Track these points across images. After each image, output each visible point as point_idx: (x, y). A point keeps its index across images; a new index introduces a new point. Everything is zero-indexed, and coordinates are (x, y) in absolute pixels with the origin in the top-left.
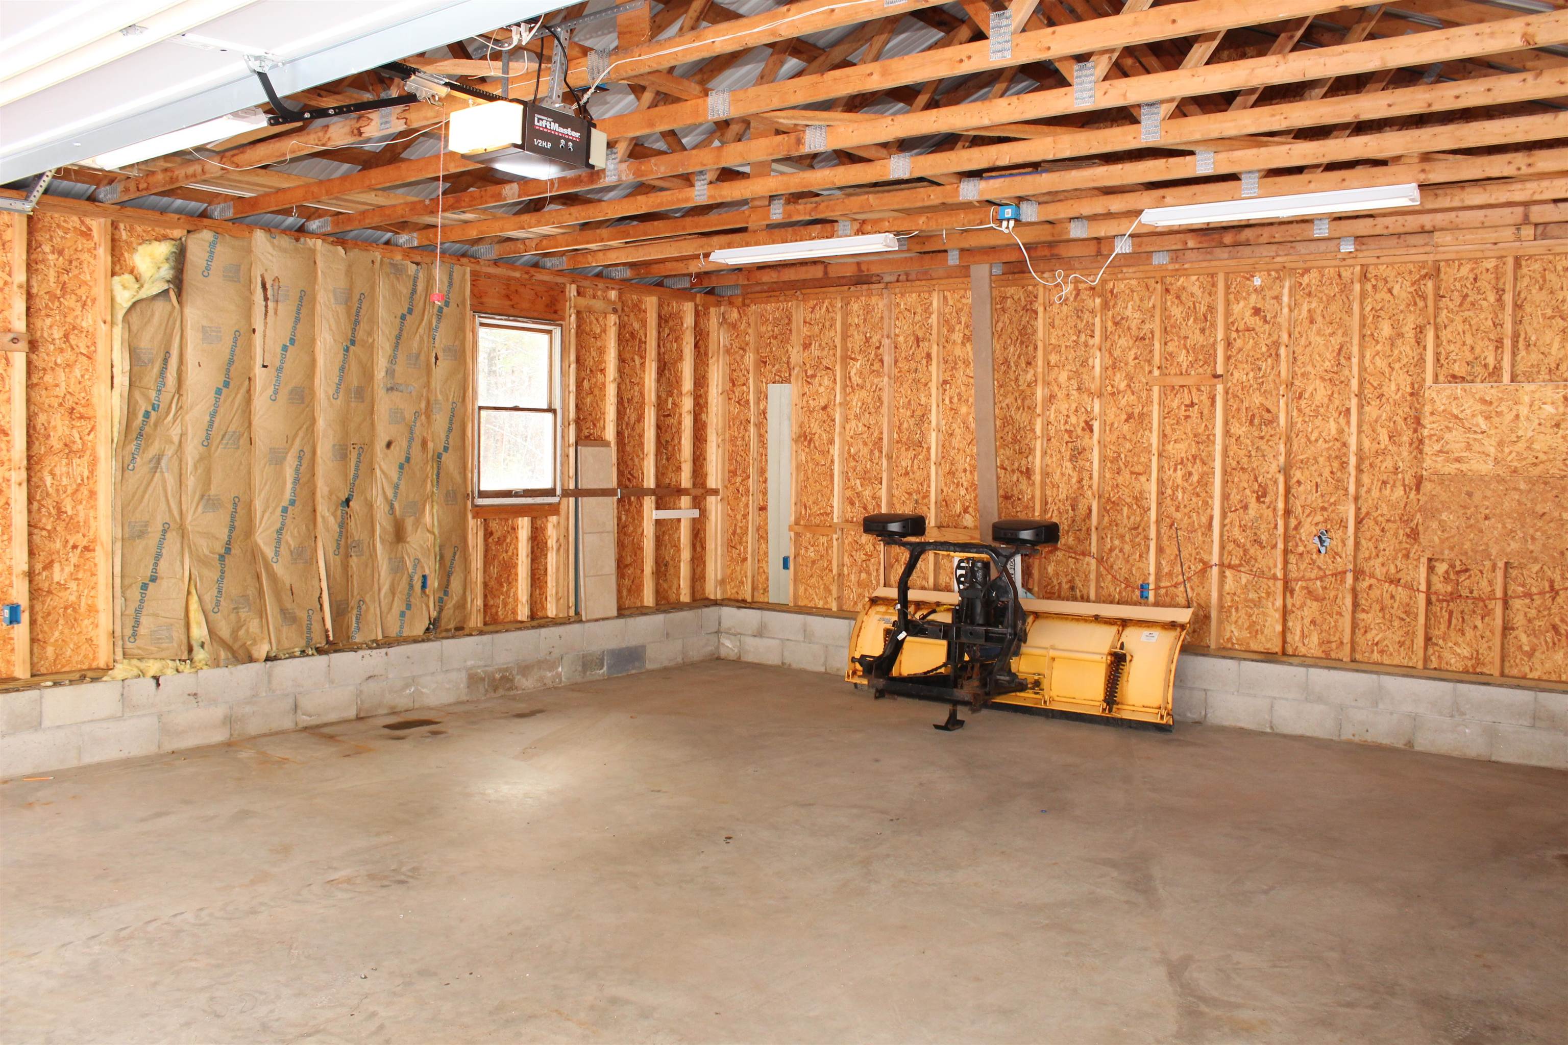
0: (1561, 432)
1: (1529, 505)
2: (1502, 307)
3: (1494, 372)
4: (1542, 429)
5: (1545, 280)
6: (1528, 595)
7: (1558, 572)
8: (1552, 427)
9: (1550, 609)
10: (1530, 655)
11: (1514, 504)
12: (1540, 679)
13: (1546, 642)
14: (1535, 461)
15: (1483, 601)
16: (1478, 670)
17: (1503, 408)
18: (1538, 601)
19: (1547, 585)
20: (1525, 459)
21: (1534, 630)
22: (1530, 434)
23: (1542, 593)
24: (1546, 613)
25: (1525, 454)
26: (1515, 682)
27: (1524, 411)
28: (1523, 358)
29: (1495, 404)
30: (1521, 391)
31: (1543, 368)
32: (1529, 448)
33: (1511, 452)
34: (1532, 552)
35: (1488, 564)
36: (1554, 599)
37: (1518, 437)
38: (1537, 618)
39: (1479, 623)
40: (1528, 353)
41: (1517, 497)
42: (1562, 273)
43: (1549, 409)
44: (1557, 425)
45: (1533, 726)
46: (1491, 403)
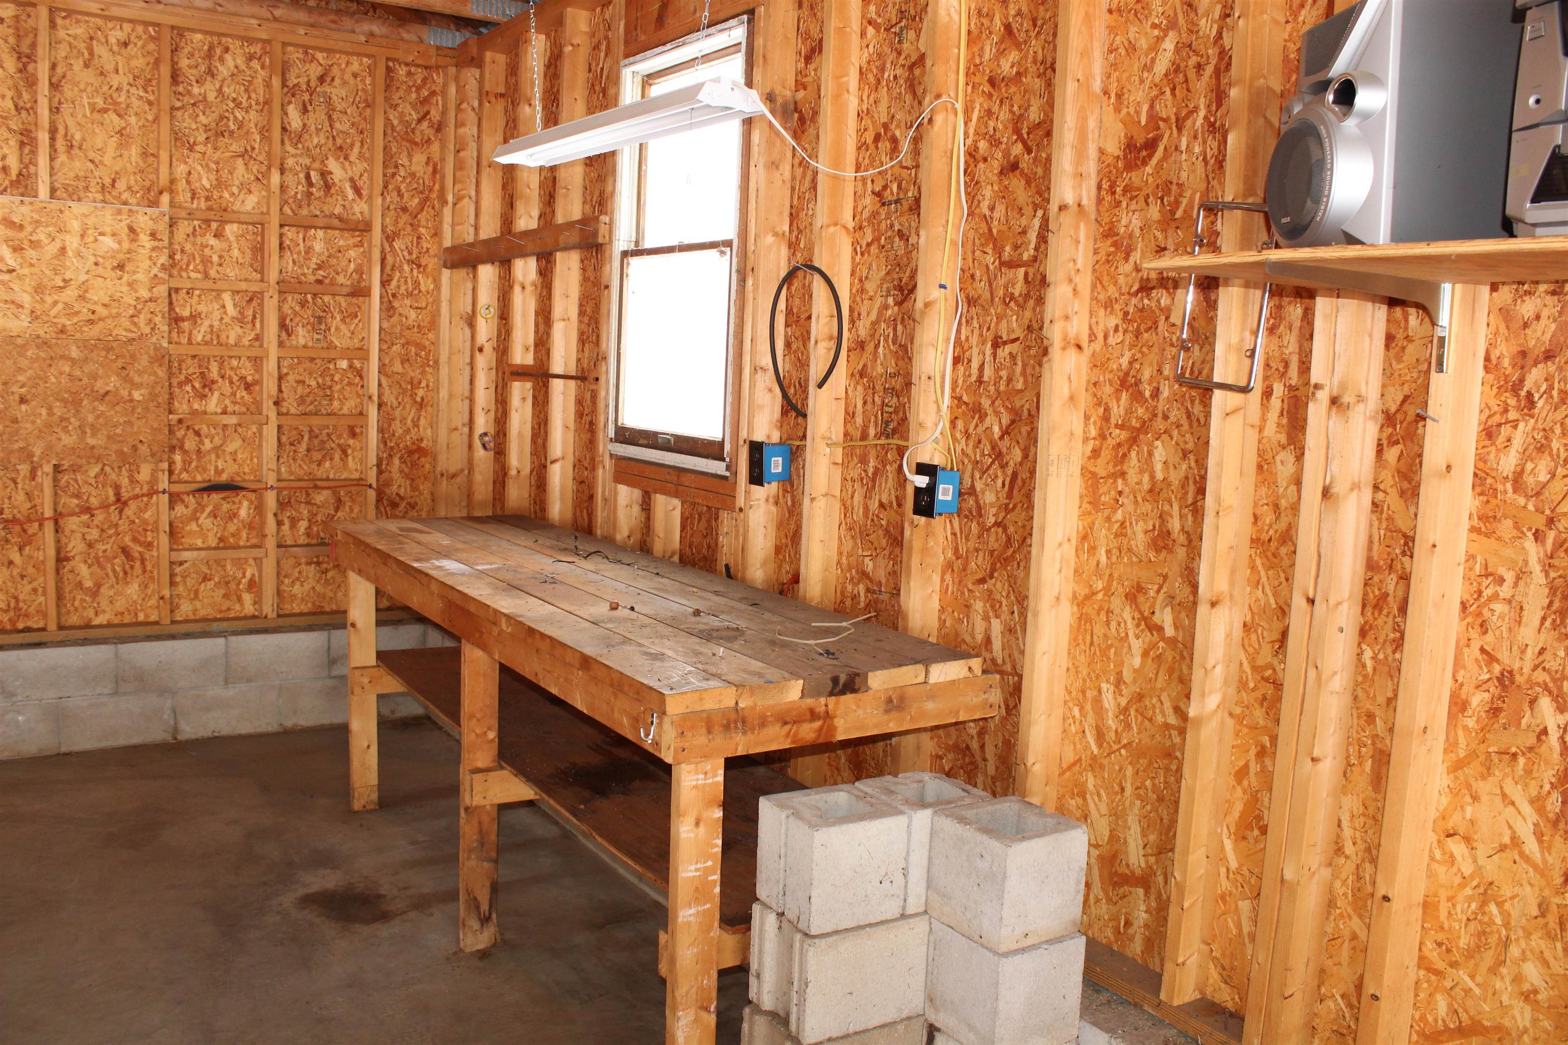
0: (126, 277)
1: (86, 380)
2: (32, 83)
3: (18, 181)
4: (100, 271)
5: (91, 53)
6: (87, 510)
7: (125, 473)
8: (114, 268)
9: (116, 525)
10: (95, 592)
11: (64, 380)
12: (109, 625)
13: (114, 571)
14: (92, 317)
15: (21, 524)
16: (21, 626)
17: (41, 235)
18: (100, 517)
19: (111, 492)
20: (77, 313)
21: (97, 559)
22: (83, 277)
23: (105, 506)
24: (111, 532)
25: (77, 307)
26: (81, 634)
27: (73, 242)
28: (62, 164)
29: (29, 229)
30: (67, 213)
31: (93, 183)
32: (82, 297)
33: (55, 303)
34: (93, 448)
35: (24, 469)
36: (121, 512)
37: (64, 281)
38: (101, 540)
39: (16, 557)
40: (71, 158)
41: (67, 369)
42: (115, 48)
43: (108, 242)
44: (121, 267)
45: (116, 693)
46: (21, 227)
